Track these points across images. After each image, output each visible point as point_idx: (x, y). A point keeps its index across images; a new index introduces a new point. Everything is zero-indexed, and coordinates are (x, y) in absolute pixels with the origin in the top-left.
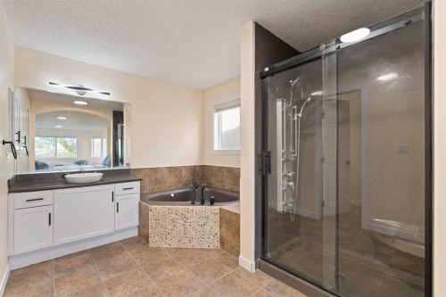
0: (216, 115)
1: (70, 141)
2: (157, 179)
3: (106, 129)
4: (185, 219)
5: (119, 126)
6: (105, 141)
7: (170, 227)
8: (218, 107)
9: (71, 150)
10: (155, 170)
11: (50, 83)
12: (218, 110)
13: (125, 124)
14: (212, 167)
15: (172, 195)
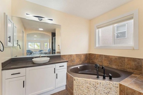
0: (97, 30)
1: (39, 44)
2: (71, 60)
3: (49, 40)
4: (96, 88)
5: (54, 38)
6: (48, 44)
7: (86, 91)
8: (98, 27)
9: (39, 47)
10: (71, 56)
11: (27, 14)
12: (98, 28)
13: (56, 37)
14: (95, 54)
15: (79, 68)
